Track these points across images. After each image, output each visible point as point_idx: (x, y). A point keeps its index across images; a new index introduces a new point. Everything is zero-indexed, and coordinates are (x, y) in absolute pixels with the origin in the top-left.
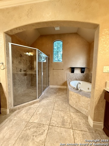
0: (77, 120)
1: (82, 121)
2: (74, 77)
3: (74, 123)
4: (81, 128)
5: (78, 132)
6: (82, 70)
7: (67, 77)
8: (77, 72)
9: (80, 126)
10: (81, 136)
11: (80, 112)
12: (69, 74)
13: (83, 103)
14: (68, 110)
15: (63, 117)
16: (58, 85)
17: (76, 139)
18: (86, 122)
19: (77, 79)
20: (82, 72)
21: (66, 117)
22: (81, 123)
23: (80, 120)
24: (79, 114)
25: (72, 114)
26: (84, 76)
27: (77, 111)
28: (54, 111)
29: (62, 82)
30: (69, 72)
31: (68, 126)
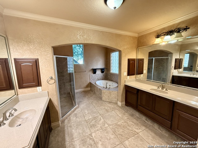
0: (112, 106)
1: (115, 106)
2: (96, 78)
3: (112, 108)
4: (117, 109)
5: (116, 111)
6: (102, 71)
7: (90, 78)
8: (99, 72)
11: (112, 102)
12: (92, 75)
13: (113, 95)
14: (104, 104)
15: (105, 108)
16: (81, 89)
19: (99, 79)
20: (102, 72)
21: (106, 108)
22: (115, 107)
23: (114, 106)
24: (112, 103)
25: (108, 105)
26: (104, 75)
27: (110, 102)
28: (96, 108)
29: (85, 85)
30: (91, 74)
31: (110, 111)
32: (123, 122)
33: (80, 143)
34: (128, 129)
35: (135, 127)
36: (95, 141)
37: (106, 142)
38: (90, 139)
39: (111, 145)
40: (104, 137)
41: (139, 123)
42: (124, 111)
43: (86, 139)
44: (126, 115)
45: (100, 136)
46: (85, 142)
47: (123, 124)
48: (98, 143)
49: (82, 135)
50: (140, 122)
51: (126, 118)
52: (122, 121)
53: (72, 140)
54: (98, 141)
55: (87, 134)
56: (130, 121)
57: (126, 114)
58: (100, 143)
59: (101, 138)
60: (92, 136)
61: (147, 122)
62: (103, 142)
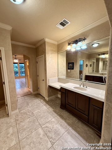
33: (60, 131)
36: (47, 137)
37: (36, 139)
38: (51, 138)
39: (31, 137)
40: (37, 144)
43: (56, 137)
45: (41, 144)
46: (55, 133)
48: (44, 135)
49: (62, 140)
53: (67, 132)
54: (44, 137)
55: (57, 143)
58: (41, 136)
59: (41, 141)
60: (50, 141)
62: (39, 137)
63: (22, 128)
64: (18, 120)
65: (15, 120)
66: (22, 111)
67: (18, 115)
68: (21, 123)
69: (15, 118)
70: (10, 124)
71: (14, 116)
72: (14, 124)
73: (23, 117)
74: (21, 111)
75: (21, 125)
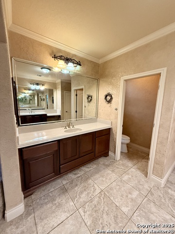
4: (31, 227)
9: (25, 230)
10: (45, 221)
17: (53, 225)
18: (14, 223)
32: (84, 212)
34: (99, 203)
35: (92, 192)
41: (83, 184)
42: (46, 204)
44: (64, 201)
47: (88, 213)
50: (81, 183)
51: (72, 203)
52: (82, 214)
56: (80, 198)
57: (58, 200)
61: (79, 175)
63: (147, 211)
64: (152, 194)
65: (149, 189)
66: (170, 191)
67: (158, 188)
68: (152, 204)
69: (152, 187)
70: (141, 187)
71: (153, 184)
72: (144, 193)
73: (163, 200)
74: (169, 188)
75: (149, 206)
